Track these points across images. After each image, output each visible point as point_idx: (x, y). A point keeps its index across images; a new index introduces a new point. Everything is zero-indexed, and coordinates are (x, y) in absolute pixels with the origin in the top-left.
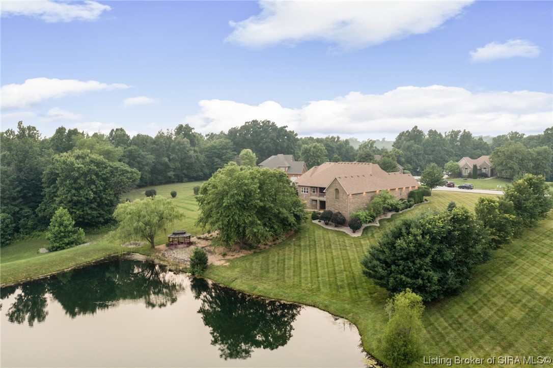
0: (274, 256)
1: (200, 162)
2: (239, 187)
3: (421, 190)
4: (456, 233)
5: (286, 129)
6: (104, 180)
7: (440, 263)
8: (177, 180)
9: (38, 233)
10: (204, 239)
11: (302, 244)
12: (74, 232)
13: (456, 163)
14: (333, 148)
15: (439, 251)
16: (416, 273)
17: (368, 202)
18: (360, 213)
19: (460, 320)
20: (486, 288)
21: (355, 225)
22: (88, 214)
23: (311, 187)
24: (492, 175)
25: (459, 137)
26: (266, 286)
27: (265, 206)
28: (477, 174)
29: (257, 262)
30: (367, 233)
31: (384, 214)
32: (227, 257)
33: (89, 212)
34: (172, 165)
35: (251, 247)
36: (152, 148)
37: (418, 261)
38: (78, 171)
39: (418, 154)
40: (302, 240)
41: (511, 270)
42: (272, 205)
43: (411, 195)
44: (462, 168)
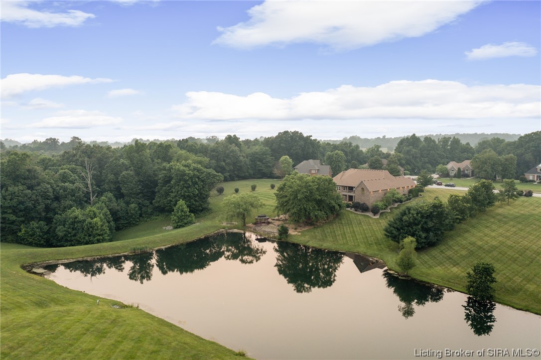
0: (328, 229)
1: (247, 165)
2: (306, 187)
3: (417, 188)
4: (435, 213)
5: (311, 138)
6: (203, 181)
7: (426, 228)
8: (230, 179)
9: (155, 217)
10: (277, 220)
11: (343, 222)
12: (189, 216)
13: (445, 166)
14: (347, 152)
15: (426, 223)
16: (413, 233)
17: (382, 196)
18: (378, 203)
19: (435, 256)
20: (451, 243)
21: (375, 211)
22: (193, 204)
23: (343, 186)
24: (472, 176)
25: (450, 142)
26: (328, 244)
27: (321, 199)
28: (461, 175)
29: (318, 232)
30: (382, 216)
31: (393, 204)
32: (298, 230)
33: (194, 203)
34: (227, 168)
35: (311, 224)
36: (213, 155)
37: (414, 227)
38: (188, 176)
39: (416, 157)
40: (342, 220)
41: (466, 235)
42: (326, 198)
43: (410, 191)
44: (450, 169)
